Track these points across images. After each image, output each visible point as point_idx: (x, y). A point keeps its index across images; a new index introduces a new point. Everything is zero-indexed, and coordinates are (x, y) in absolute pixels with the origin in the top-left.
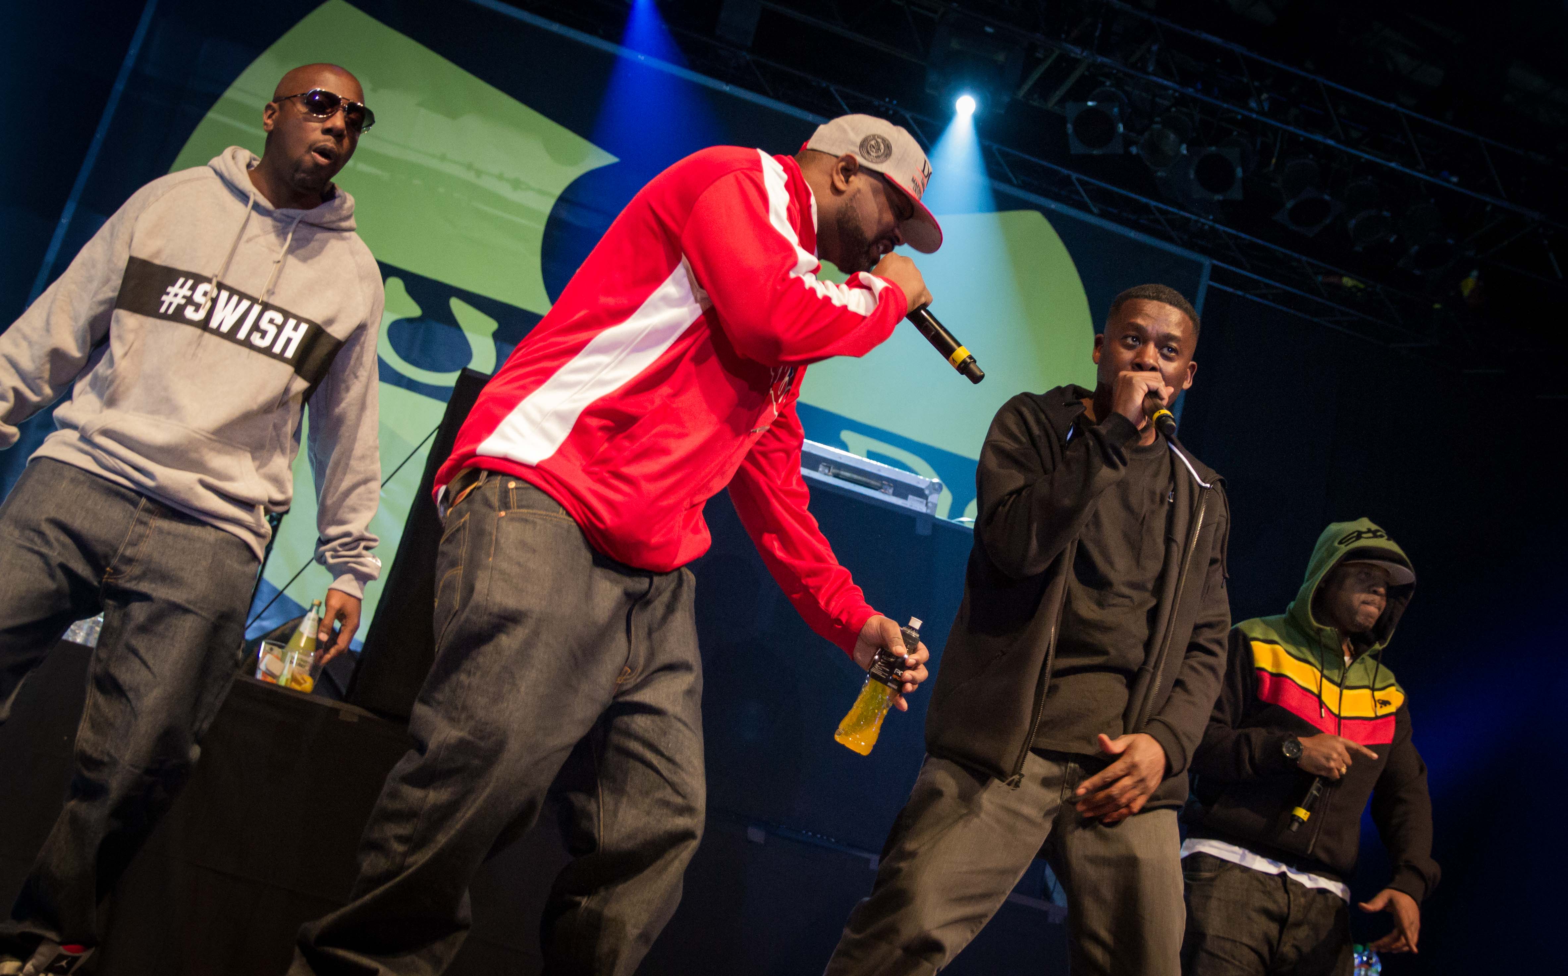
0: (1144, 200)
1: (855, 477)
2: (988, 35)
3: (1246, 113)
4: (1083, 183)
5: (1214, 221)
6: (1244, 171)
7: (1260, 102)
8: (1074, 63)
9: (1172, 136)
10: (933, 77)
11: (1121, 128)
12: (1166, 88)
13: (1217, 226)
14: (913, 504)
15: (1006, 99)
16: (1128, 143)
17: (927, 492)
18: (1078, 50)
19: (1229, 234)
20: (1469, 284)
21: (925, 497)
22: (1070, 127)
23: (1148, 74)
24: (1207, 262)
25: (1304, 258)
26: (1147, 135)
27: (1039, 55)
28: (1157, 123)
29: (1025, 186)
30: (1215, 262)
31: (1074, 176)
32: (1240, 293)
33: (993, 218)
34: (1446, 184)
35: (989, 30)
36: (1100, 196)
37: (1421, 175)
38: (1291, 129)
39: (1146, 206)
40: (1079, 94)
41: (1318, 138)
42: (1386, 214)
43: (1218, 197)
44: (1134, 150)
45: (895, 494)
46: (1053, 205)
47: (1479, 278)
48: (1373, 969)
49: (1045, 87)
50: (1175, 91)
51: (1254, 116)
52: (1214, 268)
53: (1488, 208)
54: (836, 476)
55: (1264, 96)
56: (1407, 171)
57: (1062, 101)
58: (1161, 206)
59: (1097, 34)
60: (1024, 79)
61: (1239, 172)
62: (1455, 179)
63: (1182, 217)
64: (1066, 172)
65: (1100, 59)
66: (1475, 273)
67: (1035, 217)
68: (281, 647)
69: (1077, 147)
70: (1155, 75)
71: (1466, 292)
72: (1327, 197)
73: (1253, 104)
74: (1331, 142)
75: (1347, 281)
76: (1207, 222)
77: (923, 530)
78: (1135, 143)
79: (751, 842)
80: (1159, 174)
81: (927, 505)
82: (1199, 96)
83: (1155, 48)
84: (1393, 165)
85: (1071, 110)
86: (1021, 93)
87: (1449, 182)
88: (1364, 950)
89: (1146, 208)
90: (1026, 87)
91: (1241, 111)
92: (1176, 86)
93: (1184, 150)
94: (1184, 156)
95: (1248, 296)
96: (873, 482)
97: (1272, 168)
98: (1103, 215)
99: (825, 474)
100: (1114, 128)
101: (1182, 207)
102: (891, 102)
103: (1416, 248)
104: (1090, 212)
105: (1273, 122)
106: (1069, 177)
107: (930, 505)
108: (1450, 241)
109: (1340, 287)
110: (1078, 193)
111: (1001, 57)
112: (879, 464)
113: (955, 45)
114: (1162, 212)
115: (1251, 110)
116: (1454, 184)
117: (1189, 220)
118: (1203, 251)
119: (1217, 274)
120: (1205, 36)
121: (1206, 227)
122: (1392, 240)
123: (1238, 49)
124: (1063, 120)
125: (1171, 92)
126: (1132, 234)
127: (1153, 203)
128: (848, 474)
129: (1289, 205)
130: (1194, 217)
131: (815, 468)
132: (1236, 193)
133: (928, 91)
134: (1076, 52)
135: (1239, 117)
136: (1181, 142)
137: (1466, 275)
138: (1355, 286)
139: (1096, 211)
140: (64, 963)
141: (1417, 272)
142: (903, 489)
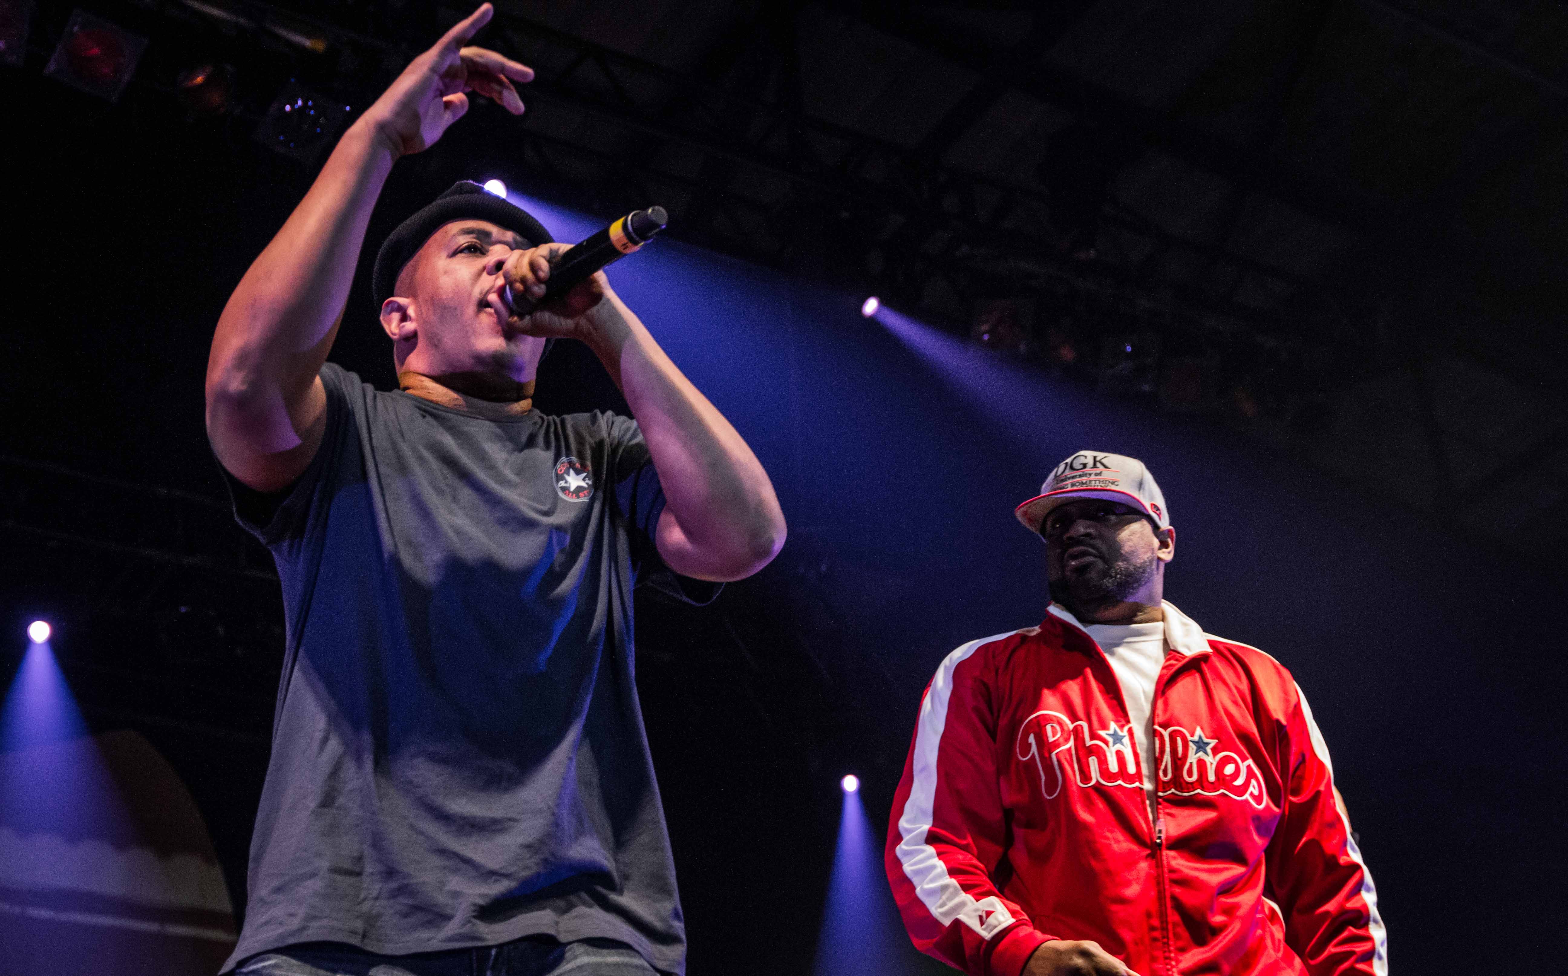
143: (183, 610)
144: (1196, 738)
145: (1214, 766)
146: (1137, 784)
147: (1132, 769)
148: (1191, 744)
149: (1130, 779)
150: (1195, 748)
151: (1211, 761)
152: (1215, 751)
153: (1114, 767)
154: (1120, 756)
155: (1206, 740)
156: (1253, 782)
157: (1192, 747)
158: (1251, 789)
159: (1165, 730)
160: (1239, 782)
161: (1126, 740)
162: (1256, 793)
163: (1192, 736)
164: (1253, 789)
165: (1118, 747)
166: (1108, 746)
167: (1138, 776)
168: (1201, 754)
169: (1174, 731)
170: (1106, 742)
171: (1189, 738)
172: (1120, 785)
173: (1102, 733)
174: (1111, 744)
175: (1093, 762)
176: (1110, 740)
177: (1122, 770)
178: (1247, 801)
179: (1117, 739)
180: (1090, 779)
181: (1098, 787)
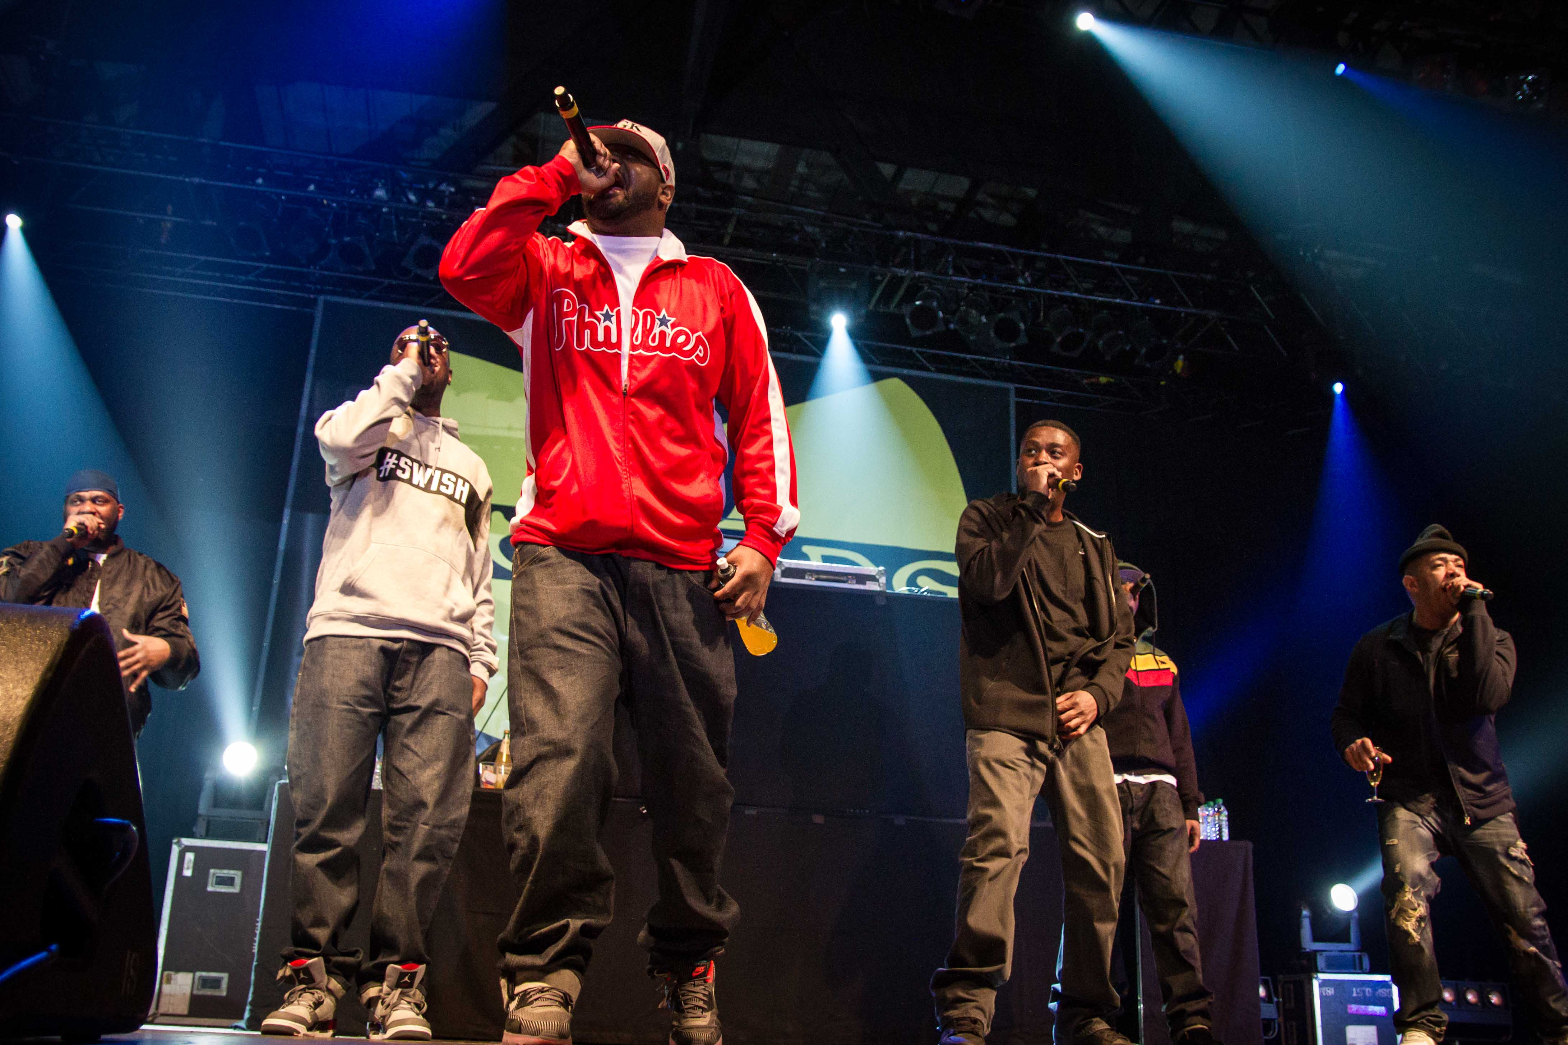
0: (963, 355)
1: (832, 577)
2: (842, 273)
3: (1018, 287)
4: (920, 353)
5: (1011, 359)
6: (1025, 324)
7: (1025, 279)
8: (902, 279)
9: (974, 312)
10: (814, 307)
11: (941, 314)
12: (964, 282)
13: (1013, 362)
14: (871, 586)
15: (863, 312)
16: (947, 322)
17: (877, 577)
18: (902, 271)
19: (1021, 366)
20: (1179, 364)
21: (877, 580)
22: (908, 321)
23: (950, 276)
24: (1011, 386)
25: (1073, 371)
26: (958, 314)
27: (879, 278)
28: (963, 306)
29: (884, 364)
30: (1017, 385)
31: (914, 350)
32: (1036, 402)
33: (872, 387)
34: (1153, 306)
35: (842, 270)
36: (934, 359)
37: (1135, 303)
38: (1049, 291)
39: (964, 359)
40: (910, 297)
41: (1067, 293)
42: (1121, 332)
43: (1012, 345)
44: (952, 326)
45: (857, 583)
46: (905, 372)
47: (1185, 360)
48: (1223, 815)
49: (886, 297)
50: (969, 283)
51: (1024, 288)
52: (1016, 388)
53: (1183, 315)
54: (817, 579)
55: (1027, 274)
56: (1128, 302)
57: (899, 305)
58: (973, 356)
59: (912, 257)
60: (871, 296)
61: (1022, 326)
62: (1158, 301)
63: (989, 361)
64: (909, 348)
65: (917, 274)
66: (1181, 357)
67: (895, 382)
68: (492, 765)
69: (915, 333)
70: (954, 276)
71: (1179, 371)
72: (1081, 330)
73: (1021, 281)
74: (1076, 295)
75: (1103, 380)
76: (1006, 360)
77: (881, 602)
78: (951, 322)
79: (815, 824)
80: (971, 338)
81: (879, 585)
82: (986, 283)
83: (950, 259)
84: (1118, 301)
85: (906, 310)
86: (871, 307)
87: (1155, 304)
88: (1215, 804)
89: (964, 361)
90: (874, 301)
91: (1015, 287)
92: (968, 280)
93: (984, 319)
94: (985, 323)
95: (1042, 402)
96: (842, 579)
97: (1042, 318)
98: (939, 371)
99: (811, 580)
100: (936, 316)
101: (987, 355)
102: (787, 328)
103: (1144, 350)
104: (928, 370)
105: (1036, 290)
106: (911, 352)
107: (881, 585)
108: (1165, 341)
109: (1098, 384)
110: (919, 360)
111: (854, 285)
112: (843, 566)
113: (822, 284)
114: (976, 360)
115: (1021, 285)
116: (1158, 304)
117: (993, 362)
118: (1006, 380)
119: (1019, 393)
120: (981, 244)
121: (1006, 364)
122: (1128, 348)
123: (1005, 248)
124: (903, 317)
125: (966, 284)
126: (960, 379)
127: (969, 356)
128: (825, 577)
129: (1059, 339)
130: (995, 359)
131: (803, 578)
132: (1023, 340)
133: (812, 317)
134: (901, 272)
135: (1014, 291)
136: (981, 315)
137: (1176, 359)
138: (1108, 381)
139: (933, 369)
140: (406, 979)
141: (1148, 365)
142: (862, 578)
143: (918, 303)
144: (661, 317)
145: (671, 336)
146: (616, 350)
147: (614, 339)
148: (657, 320)
149: (612, 346)
150: (659, 323)
151: (670, 332)
152: (673, 326)
153: (601, 337)
154: (607, 330)
155: (668, 318)
156: (701, 347)
157: (657, 322)
158: (698, 352)
159: (641, 310)
160: (688, 348)
161: (614, 319)
162: (701, 355)
163: (658, 315)
164: (700, 352)
165: (607, 323)
166: (599, 323)
167: (618, 345)
168: (663, 328)
169: (647, 312)
170: (599, 320)
171: (656, 316)
172: (604, 351)
173: (598, 313)
174: (602, 321)
175: (587, 333)
176: (602, 318)
177: (607, 342)
178: (693, 360)
179: (608, 317)
180: (583, 346)
181: (587, 354)
